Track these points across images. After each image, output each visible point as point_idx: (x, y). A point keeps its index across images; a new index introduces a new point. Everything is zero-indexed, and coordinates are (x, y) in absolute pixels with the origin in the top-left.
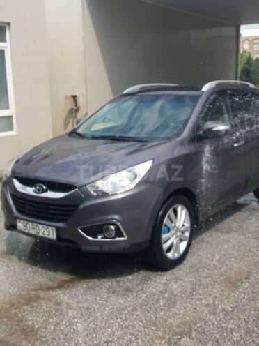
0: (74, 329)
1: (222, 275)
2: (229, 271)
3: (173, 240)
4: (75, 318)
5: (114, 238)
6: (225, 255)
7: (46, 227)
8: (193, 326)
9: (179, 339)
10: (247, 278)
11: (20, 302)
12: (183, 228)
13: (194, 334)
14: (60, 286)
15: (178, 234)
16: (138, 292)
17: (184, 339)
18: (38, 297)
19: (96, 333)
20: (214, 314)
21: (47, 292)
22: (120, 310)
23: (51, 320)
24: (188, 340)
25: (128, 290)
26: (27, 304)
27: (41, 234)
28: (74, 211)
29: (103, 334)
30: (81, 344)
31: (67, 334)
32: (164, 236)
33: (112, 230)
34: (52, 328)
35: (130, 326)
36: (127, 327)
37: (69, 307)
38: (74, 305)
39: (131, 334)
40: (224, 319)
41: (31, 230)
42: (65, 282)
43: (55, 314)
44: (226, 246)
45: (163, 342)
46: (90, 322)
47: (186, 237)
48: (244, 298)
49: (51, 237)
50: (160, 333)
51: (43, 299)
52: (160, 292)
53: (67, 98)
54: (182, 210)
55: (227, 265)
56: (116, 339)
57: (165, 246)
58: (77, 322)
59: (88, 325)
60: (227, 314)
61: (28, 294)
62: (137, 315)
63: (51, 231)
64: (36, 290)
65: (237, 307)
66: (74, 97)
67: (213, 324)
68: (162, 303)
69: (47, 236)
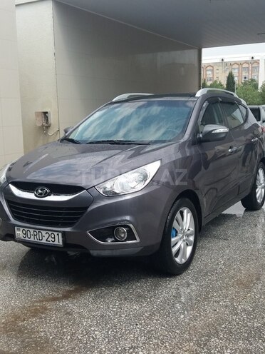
0: (93, 338)
1: (233, 278)
2: (238, 274)
3: (181, 244)
4: (90, 326)
5: (125, 241)
6: (229, 259)
7: (50, 233)
8: (218, 327)
9: (208, 340)
10: (258, 279)
11: (26, 314)
12: (189, 232)
13: (221, 335)
14: (66, 297)
15: (184, 238)
16: (151, 297)
17: (212, 340)
18: (46, 309)
19: (118, 340)
20: (236, 314)
21: (53, 303)
22: (138, 316)
23: (65, 330)
24: (218, 341)
25: (140, 296)
26: (34, 316)
27: (44, 241)
28: (82, 214)
29: (126, 340)
30: (105, 351)
31: (87, 343)
32: (173, 240)
33: (124, 232)
34: (69, 337)
35: (152, 330)
36: (149, 332)
37: (82, 316)
38: (86, 314)
39: (155, 338)
40: (248, 318)
41: (32, 237)
42: (70, 292)
43: (67, 324)
44: (227, 251)
45: (192, 344)
46: (109, 329)
47: (191, 241)
48: (261, 297)
49: (56, 243)
50: (186, 336)
51: (50, 310)
52: (174, 296)
53: (37, 114)
54: (188, 213)
55: (234, 269)
56: (141, 345)
57: (174, 250)
58: (94, 331)
59: (108, 332)
60: (249, 313)
61: (33, 306)
62: (156, 320)
63: (56, 237)
64: (40, 301)
65: (256, 306)
66: (45, 113)
67: (238, 324)
68: (179, 306)
69: (51, 242)
